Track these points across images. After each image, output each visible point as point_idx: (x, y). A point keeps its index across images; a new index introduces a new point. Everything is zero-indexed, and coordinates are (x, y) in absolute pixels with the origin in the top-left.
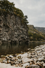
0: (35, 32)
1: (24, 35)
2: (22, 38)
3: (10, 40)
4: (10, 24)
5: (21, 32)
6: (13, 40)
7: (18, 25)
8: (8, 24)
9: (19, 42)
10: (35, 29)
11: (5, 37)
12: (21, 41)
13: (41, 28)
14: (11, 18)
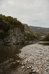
0: (29, 32)
1: (23, 39)
5: (21, 37)
6: (18, 42)
8: (15, 33)
10: (29, 29)
12: (21, 42)
14: (16, 29)
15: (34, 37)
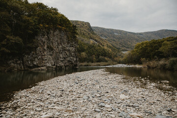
0: (92, 41)
1: (71, 57)
2: (69, 61)
3: (54, 65)
4: (54, 44)
5: (68, 54)
6: (58, 65)
7: (64, 44)
8: (51, 44)
9: (65, 67)
11: (49, 62)
12: (67, 66)
13: (108, 29)
14: (54, 35)
15: (105, 54)
